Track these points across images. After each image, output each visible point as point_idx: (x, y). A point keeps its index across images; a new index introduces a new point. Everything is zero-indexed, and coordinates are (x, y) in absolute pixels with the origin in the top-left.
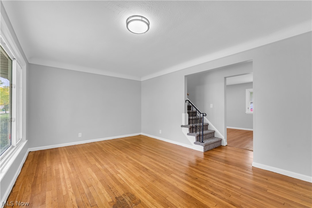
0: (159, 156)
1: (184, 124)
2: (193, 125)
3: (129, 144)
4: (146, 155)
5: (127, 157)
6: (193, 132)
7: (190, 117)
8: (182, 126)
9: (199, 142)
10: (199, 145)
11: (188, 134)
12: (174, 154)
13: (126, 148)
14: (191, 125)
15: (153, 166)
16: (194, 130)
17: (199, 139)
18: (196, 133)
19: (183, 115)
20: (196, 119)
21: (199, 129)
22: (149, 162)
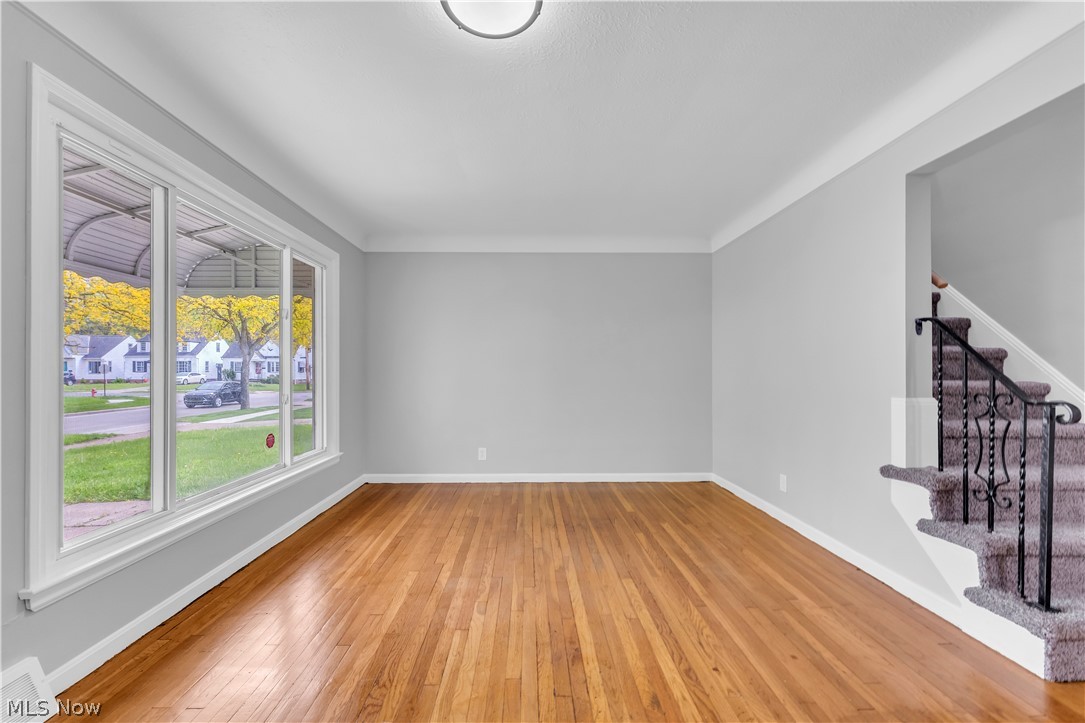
0: (700, 605)
1: (900, 462)
2: (971, 474)
3: (622, 509)
4: (641, 584)
5: (562, 569)
6: (966, 520)
7: (946, 423)
8: (888, 471)
9: (1010, 599)
10: (1007, 614)
11: (923, 526)
12: (792, 620)
13: (597, 528)
14: (955, 473)
15: (620, 649)
16: (980, 508)
17: (1013, 576)
18: (991, 527)
19: (899, 405)
20: (992, 440)
21: (1016, 507)
22: (621, 624)
